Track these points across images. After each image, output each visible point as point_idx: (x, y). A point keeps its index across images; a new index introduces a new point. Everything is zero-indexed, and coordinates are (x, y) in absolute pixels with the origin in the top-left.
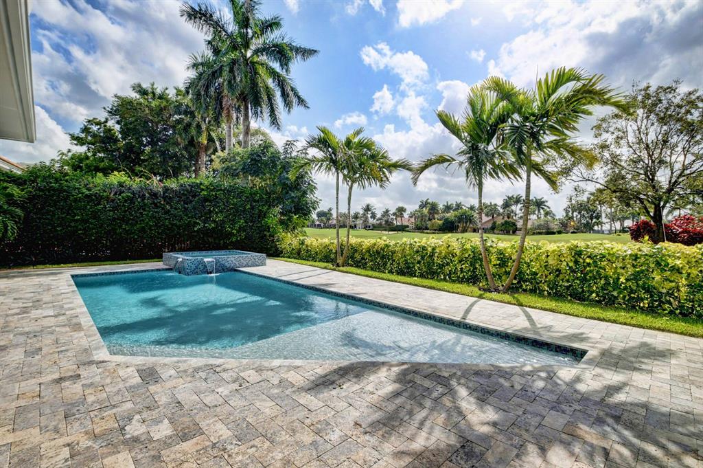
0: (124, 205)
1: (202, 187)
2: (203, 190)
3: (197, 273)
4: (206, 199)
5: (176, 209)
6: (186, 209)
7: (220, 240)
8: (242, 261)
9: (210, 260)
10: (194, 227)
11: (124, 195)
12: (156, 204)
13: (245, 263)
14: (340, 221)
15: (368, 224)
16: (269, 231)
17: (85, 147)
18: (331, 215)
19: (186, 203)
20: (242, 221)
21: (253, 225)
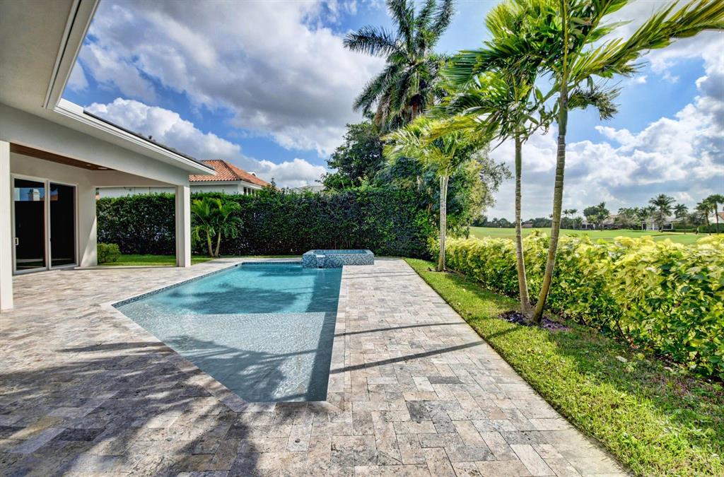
1: (358, 194)
2: (359, 196)
3: (311, 267)
4: (361, 205)
5: (338, 214)
6: (346, 214)
8: (350, 259)
9: (322, 256)
10: (352, 229)
13: (353, 261)
14: (616, 220)
15: (665, 224)
16: (419, 232)
17: (337, 170)
18: (606, 212)
19: (345, 209)
20: (392, 223)
21: (403, 226)
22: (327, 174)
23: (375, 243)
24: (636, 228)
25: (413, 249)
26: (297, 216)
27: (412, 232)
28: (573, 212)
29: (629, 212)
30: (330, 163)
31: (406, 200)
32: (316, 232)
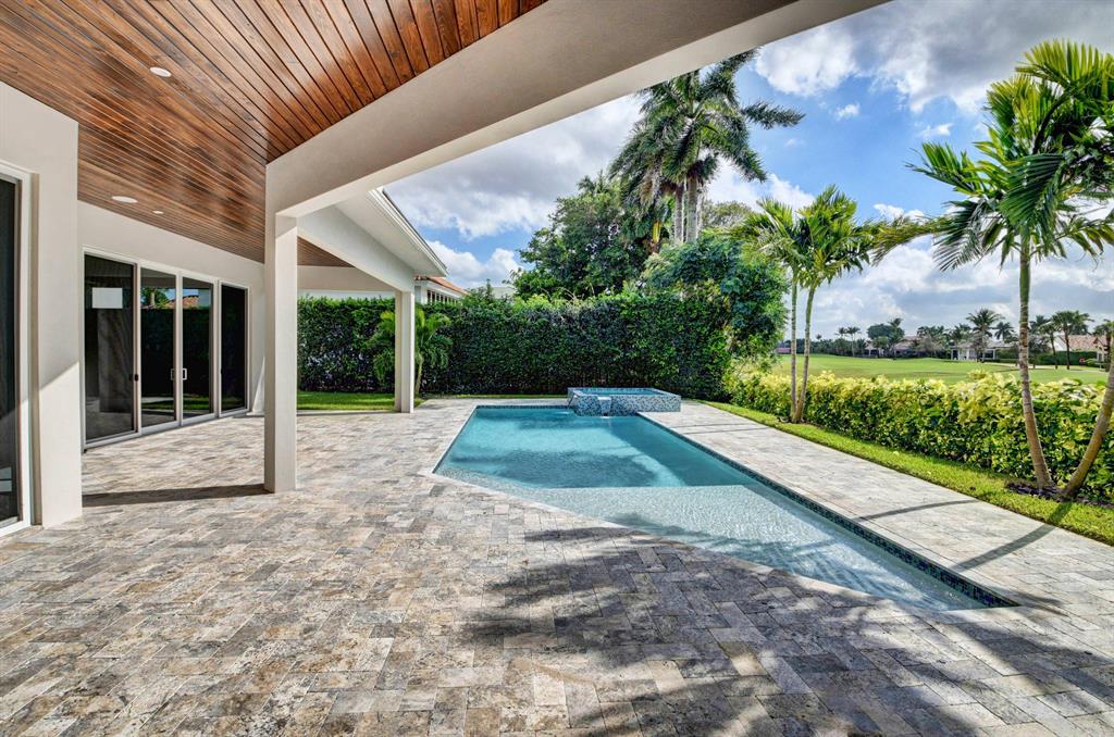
0: (540, 333)
1: (623, 305)
2: (623, 308)
3: (589, 414)
4: (627, 322)
5: (592, 335)
6: (604, 334)
7: (644, 374)
9: (605, 398)
10: (613, 356)
11: (540, 320)
12: (571, 329)
13: (650, 406)
14: (916, 343)
15: (986, 350)
16: (711, 363)
17: (534, 264)
18: (901, 332)
19: (604, 327)
20: (673, 349)
21: (688, 354)
22: (520, 270)
23: (646, 377)
24: (942, 355)
25: (702, 387)
26: (531, 336)
27: (700, 363)
28: (852, 331)
29: (934, 332)
30: (524, 254)
31: (694, 316)
32: (558, 361)
